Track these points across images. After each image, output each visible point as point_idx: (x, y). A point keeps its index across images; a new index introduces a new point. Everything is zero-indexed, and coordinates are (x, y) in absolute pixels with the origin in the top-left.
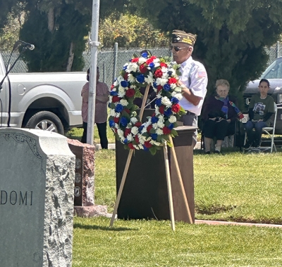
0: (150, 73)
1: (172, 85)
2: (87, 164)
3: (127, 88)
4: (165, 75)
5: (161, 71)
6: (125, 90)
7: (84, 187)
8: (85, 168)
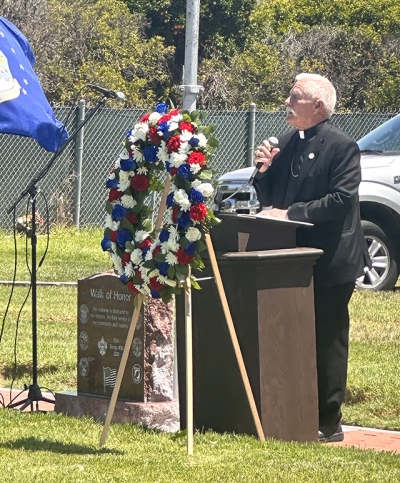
0: (163, 143)
1: (193, 166)
2: (152, 321)
3: (132, 174)
4: (184, 146)
5: (178, 140)
6: (130, 177)
7: (147, 365)
8: (149, 329)
